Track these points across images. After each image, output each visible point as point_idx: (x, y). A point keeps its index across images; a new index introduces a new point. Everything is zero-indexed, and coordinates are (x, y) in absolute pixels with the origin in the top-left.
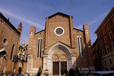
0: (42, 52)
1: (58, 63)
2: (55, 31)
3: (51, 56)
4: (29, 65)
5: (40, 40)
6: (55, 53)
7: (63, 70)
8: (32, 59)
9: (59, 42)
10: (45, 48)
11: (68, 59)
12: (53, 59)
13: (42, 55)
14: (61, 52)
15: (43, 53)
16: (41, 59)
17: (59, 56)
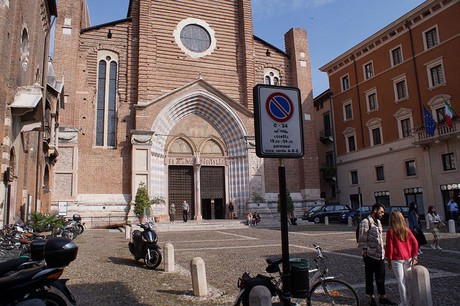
0: (120, 120)
1: (190, 170)
2: (177, 34)
3: (161, 141)
4: (62, 177)
5: (108, 63)
6: (179, 132)
7: (210, 200)
8: (76, 149)
10: (140, 103)
11: (229, 158)
12: (170, 153)
13: (121, 136)
14: (201, 129)
15: (125, 124)
16: (117, 152)
17: (196, 143)
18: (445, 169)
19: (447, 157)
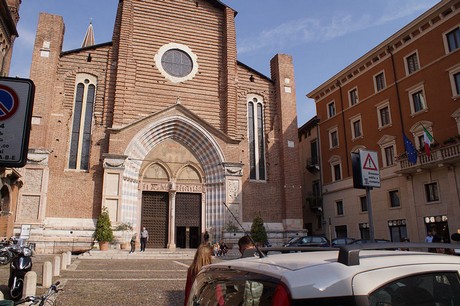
0: (94, 143)
1: (165, 196)
2: (158, 58)
3: (135, 165)
4: (29, 200)
5: (86, 86)
6: (155, 156)
7: (185, 228)
8: (46, 172)
9: (180, 108)
10: (114, 127)
11: (207, 185)
12: (145, 178)
13: (94, 160)
14: (179, 154)
15: (99, 148)
16: (89, 176)
17: (172, 168)
18: (429, 200)
19: (431, 188)
